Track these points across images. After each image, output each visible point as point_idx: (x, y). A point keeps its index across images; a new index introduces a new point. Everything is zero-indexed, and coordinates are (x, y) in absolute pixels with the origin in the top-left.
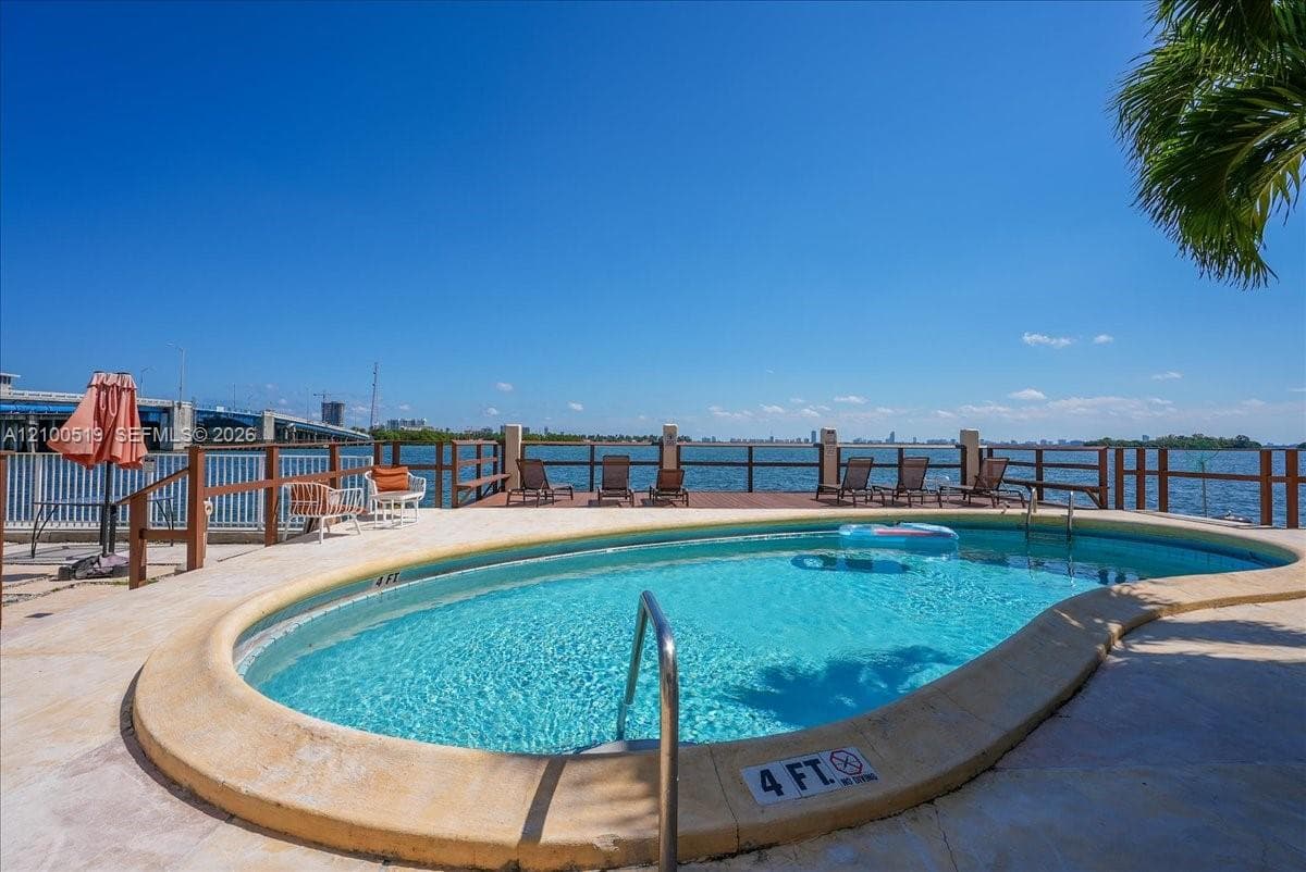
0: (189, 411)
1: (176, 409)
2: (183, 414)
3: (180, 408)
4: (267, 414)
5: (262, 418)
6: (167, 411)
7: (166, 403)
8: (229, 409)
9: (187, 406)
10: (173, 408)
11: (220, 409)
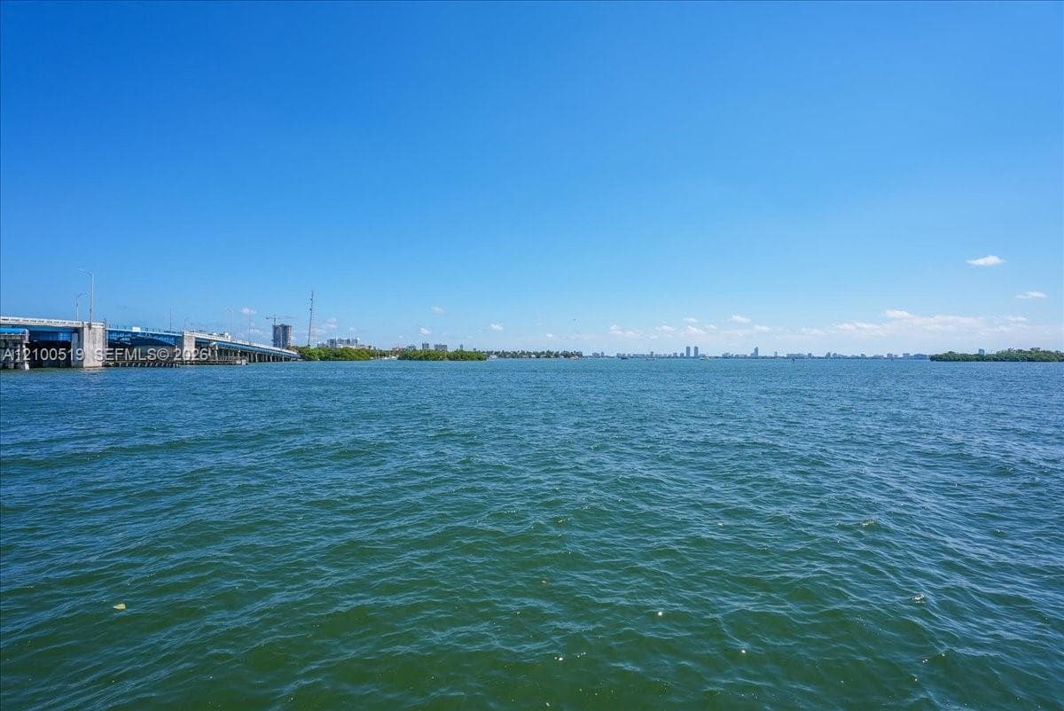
0: (101, 331)
1: (86, 330)
2: (94, 334)
3: (90, 327)
4: (187, 334)
5: (182, 338)
6: (77, 331)
7: (75, 324)
8: (147, 329)
9: (98, 327)
10: (83, 328)
11: (136, 329)
